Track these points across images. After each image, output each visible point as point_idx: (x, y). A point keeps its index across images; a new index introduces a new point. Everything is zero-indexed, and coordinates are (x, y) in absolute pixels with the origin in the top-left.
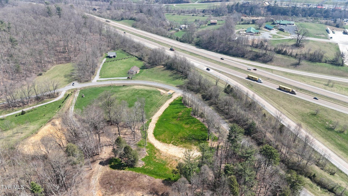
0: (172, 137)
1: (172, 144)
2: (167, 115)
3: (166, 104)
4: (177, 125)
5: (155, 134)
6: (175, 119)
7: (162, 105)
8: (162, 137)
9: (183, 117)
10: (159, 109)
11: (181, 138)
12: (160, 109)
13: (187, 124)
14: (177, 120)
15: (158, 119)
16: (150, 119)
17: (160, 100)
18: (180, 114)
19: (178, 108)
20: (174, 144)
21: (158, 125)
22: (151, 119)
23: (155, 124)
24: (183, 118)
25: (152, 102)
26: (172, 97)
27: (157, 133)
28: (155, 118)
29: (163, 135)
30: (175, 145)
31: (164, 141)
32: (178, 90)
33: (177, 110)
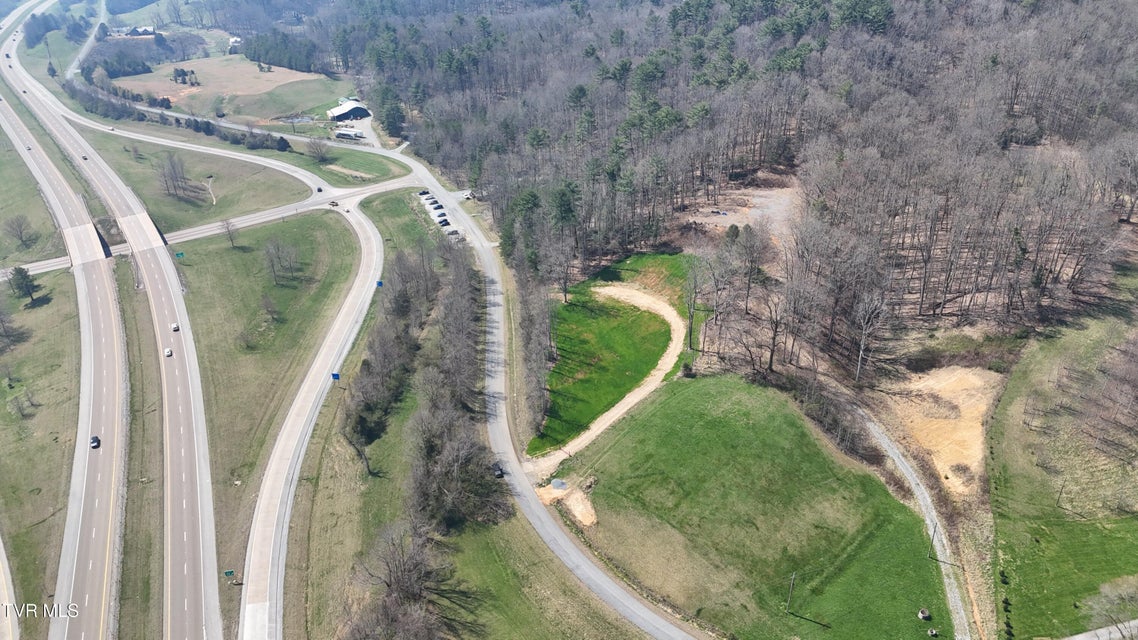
0: (633, 322)
1: (639, 310)
2: (617, 386)
3: (599, 432)
4: (609, 348)
5: (666, 335)
6: (603, 364)
7: (613, 427)
8: (655, 327)
9: (581, 362)
10: (627, 413)
11: (616, 317)
12: (625, 410)
13: (584, 342)
14: (601, 360)
15: (646, 379)
16: (665, 383)
17: (610, 448)
18: (580, 376)
19: (576, 400)
20: (636, 309)
21: (651, 362)
22: (664, 380)
23: (658, 367)
24: (582, 358)
25: (642, 436)
26: (561, 463)
27: (663, 339)
28: (653, 382)
29: (651, 330)
30: (635, 307)
31: (654, 317)
32: (519, 489)
33: (581, 395)
